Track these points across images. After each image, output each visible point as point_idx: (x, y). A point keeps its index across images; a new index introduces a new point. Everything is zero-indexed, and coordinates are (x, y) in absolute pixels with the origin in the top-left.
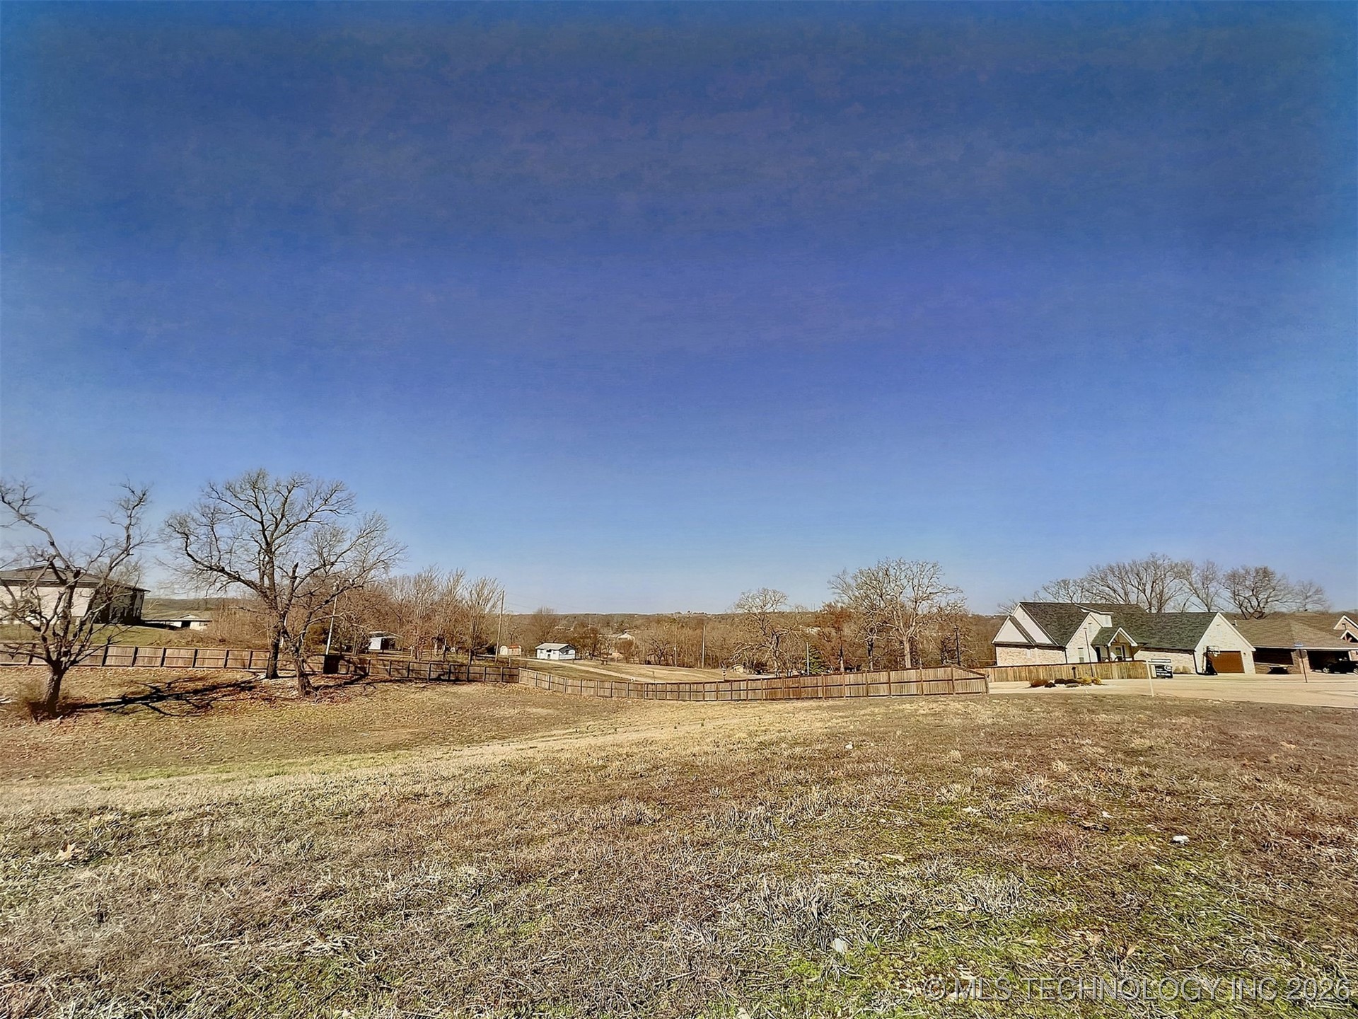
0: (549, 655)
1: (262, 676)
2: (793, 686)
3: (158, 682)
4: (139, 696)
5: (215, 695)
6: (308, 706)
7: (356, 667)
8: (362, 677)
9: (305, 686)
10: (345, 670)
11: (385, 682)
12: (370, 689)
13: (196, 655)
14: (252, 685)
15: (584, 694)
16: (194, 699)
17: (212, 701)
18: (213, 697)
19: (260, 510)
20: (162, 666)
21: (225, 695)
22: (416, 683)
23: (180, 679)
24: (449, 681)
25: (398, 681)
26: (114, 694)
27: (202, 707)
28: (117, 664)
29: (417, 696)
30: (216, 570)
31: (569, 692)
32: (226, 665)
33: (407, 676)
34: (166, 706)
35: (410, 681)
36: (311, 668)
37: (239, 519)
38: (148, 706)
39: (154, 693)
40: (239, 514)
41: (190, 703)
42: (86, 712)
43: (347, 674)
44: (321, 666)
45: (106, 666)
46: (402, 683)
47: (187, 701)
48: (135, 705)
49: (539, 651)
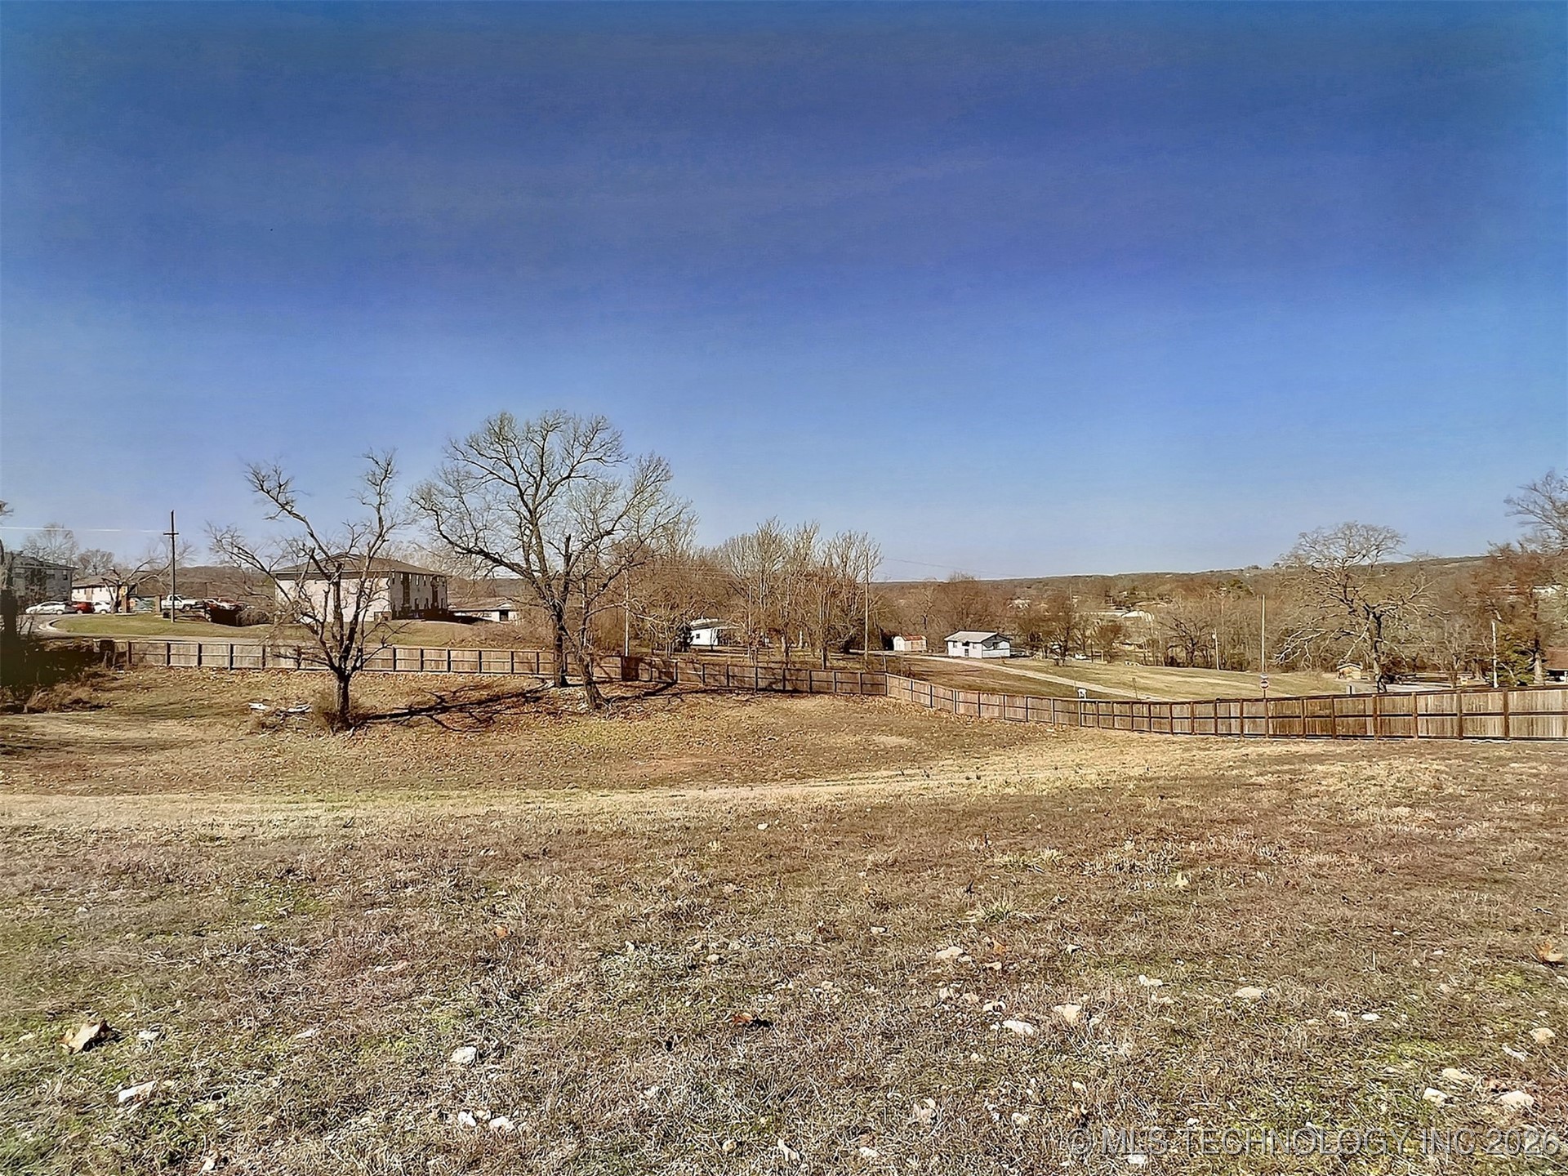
0: (967, 651)
1: (550, 683)
2: (1321, 713)
3: (444, 691)
4: (425, 707)
5: (498, 707)
6: (597, 722)
7: (660, 672)
8: (669, 685)
9: (595, 698)
10: (647, 676)
11: (697, 692)
12: (677, 701)
13: (480, 658)
14: (538, 695)
15: (985, 715)
16: (476, 711)
17: (495, 714)
18: (495, 710)
19: (513, 469)
20: (449, 672)
21: (508, 708)
22: (738, 694)
23: (465, 686)
24: (784, 691)
25: (713, 691)
26: (402, 704)
27: (485, 720)
28: (406, 669)
29: (734, 713)
30: (474, 553)
31: (962, 711)
32: (513, 670)
33: (726, 685)
34: (449, 719)
35: (731, 692)
36: (607, 674)
37: (493, 484)
38: (432, 718)
39: (439, 704)
40: (490, 477)
41: (472, 716)
42: (375, 723)
43: (650, 681)
44: (619, 671)
45: (398, 671)
46: (719, 694)
47: (470, 713)
48: (420, 717)
49: (951, 644)
